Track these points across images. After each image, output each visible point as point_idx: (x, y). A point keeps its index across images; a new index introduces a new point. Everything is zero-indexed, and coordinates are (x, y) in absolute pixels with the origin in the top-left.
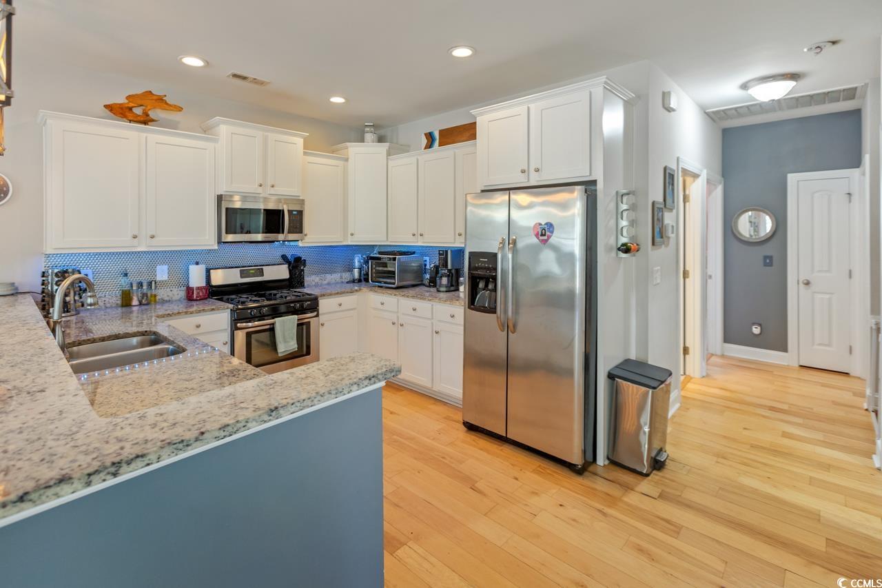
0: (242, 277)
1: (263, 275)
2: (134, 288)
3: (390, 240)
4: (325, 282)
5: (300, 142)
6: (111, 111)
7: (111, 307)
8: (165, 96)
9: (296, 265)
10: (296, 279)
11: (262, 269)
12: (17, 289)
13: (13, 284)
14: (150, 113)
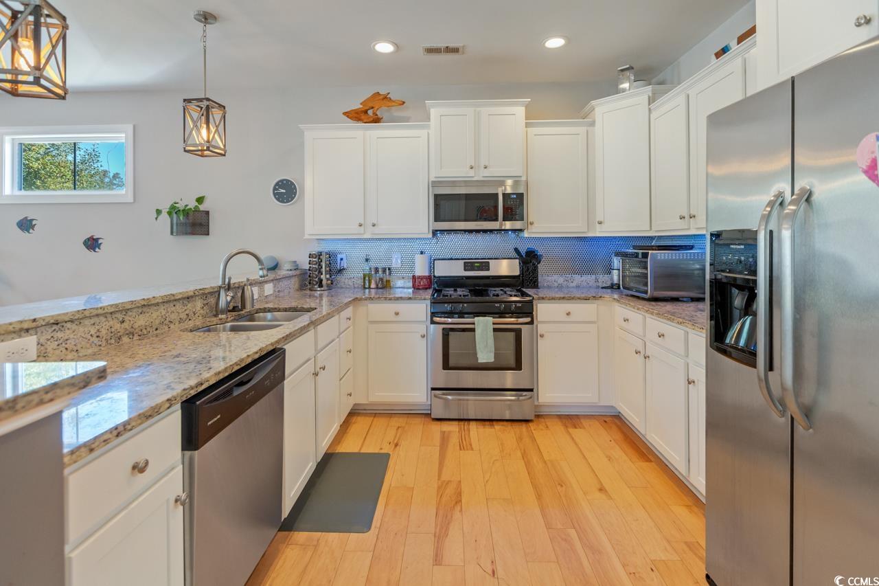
0: (465, 270)
1: (488, 270)
2: (373, 273)
3: (653, 228)
4: (574, 284)
5: (520, 111)
6: (348, 116)
7: (358, 288)
8: (389, 93)
9: (529, 260)
10: (528, 277)
11: (488, 263)
12: (297, 265)
13: (295, 262)
14: (378, 113)
